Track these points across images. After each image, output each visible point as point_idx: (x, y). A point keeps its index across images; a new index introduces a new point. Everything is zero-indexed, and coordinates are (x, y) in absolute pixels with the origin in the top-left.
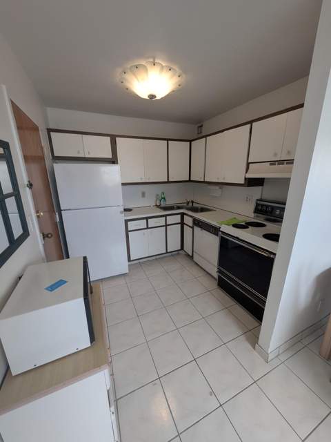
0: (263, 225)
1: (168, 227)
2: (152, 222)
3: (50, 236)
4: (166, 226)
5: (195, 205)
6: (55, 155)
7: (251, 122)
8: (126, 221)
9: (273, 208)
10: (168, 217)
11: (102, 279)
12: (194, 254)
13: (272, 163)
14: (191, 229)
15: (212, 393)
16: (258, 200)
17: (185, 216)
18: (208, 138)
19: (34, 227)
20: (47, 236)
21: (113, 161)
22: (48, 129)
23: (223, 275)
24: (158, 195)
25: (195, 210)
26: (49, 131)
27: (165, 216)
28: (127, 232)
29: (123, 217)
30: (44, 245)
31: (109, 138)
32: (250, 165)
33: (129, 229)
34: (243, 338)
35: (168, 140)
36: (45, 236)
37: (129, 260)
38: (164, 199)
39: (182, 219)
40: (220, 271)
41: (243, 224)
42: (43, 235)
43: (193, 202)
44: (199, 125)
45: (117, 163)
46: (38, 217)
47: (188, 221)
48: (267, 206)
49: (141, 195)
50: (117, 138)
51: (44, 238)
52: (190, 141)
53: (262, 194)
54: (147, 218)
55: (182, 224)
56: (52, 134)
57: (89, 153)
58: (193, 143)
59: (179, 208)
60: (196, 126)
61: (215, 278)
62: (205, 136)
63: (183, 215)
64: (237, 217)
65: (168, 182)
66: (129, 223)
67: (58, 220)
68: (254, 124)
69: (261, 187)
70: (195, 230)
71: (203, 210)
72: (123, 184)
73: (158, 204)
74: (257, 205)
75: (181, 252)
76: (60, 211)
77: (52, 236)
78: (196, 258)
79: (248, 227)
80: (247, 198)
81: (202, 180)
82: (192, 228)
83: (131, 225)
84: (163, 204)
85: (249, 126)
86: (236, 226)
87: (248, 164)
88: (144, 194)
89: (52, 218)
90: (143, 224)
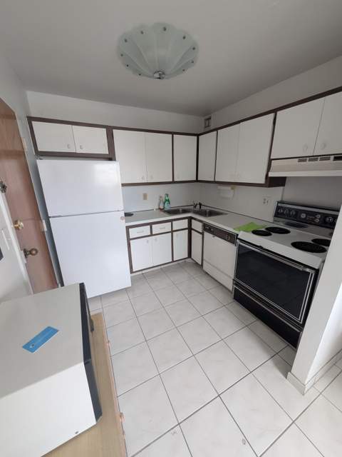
0: (287, 232)
1: (174, 233)
2: (156, 228)
3: (34, 252)
4: (172, 232)
5: (203, 208)
6: (39, 150)
7: (275, 111)
8: (128, 228)
9: (297, 211)
10: (174, 222)
11: (100, 296)
12: (204, 262)
13: (302, 159)
14: (201, 236)
15: (245, 441)
16: (278, 202)
17: (193, 221)
18: (219, 131)
19: (10, 244)
20: (31, 253)
21: (110, 157)
22: (28, 117)
23: (241, 288)
24: (161, 197)
25: (204, 213)
26: (30, 119)
27: (171, 221)
28: (129, 240)
29: (124, 224)
30: (26, 265)
31: (105, 130)
32: (273, 161)
33: (131, 237)
34: (270, 363)
35: (173, 133)
36: (27, 253)
37: (132, 272)
38: (168, 200)
39: (190, 224)
40: (236, 283)
41: (263, 229)
42: (25, 251)
43: (200, 204)
44: (207, 117)
45: (115, 160)
46: (17, 228)
47: (197, 226)
48: (290, 210)
49: (142, 197)
50: (114, 130)
51: (26, 255)
52: (198, 135)
53: (282, 196)
54: (151, 224)
55: (190, 229)
56: (34, 123)
57: (81, 148)
58: (200, 137)
59: (185, 211)
60: (203, 119)
61: (229, 290)
62: (216, 129)
63: (190, 219)
64: (254, 221)
65: (173, 182)
66: (130, 230)
67: (46, 229)
68: (279, 113)
69: (282, 188)
70: (205, 236)
71: (212, 213)
72: (123, 185)
73: (162, 207)
74: (278, 208)
75: (189, 260)
76: (47, 218)
77: (37, 252)
78: (206, 267)
79: (270, 235)
80: (265, 200)
81: (212, 180)
82: (202, 234)
83: (133, 233)
84: (167, 207)
85: (272, 115)
86: (256, 232)
87: (270, 160)
88: (145, 197)
89: (38, 227)
90: (146, 230)
